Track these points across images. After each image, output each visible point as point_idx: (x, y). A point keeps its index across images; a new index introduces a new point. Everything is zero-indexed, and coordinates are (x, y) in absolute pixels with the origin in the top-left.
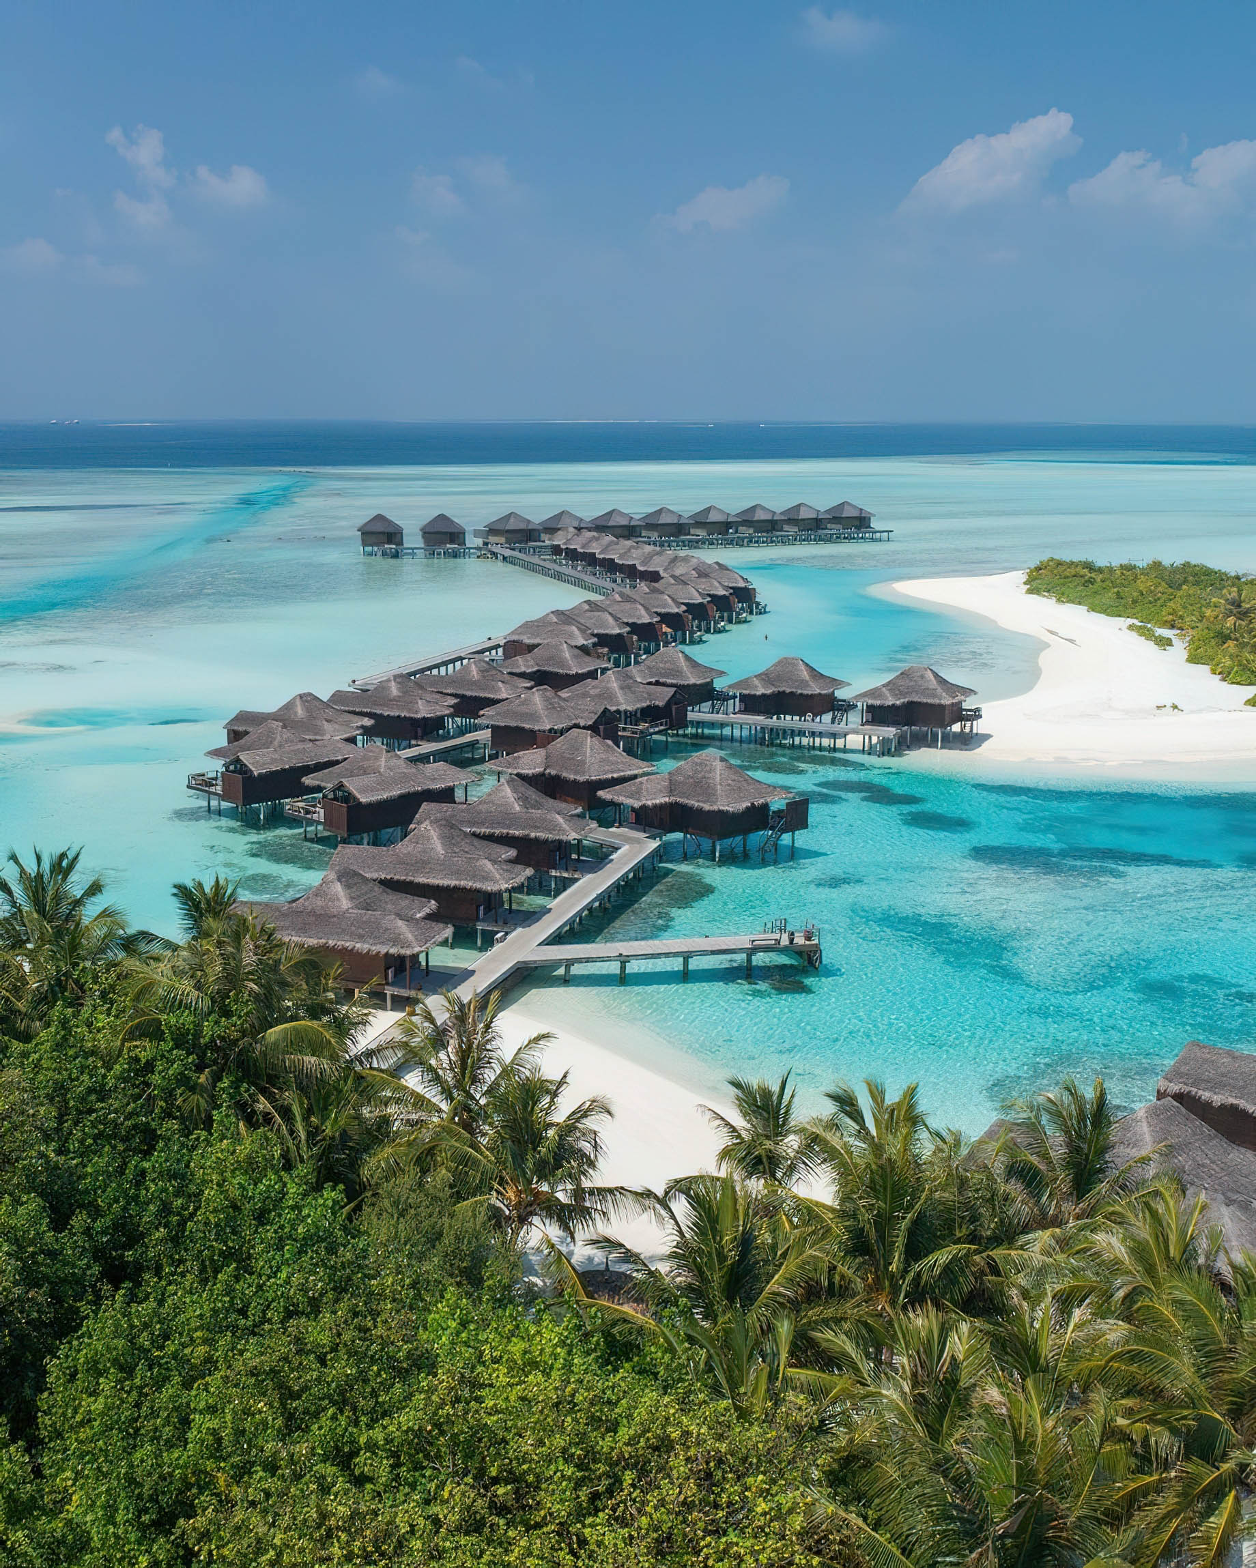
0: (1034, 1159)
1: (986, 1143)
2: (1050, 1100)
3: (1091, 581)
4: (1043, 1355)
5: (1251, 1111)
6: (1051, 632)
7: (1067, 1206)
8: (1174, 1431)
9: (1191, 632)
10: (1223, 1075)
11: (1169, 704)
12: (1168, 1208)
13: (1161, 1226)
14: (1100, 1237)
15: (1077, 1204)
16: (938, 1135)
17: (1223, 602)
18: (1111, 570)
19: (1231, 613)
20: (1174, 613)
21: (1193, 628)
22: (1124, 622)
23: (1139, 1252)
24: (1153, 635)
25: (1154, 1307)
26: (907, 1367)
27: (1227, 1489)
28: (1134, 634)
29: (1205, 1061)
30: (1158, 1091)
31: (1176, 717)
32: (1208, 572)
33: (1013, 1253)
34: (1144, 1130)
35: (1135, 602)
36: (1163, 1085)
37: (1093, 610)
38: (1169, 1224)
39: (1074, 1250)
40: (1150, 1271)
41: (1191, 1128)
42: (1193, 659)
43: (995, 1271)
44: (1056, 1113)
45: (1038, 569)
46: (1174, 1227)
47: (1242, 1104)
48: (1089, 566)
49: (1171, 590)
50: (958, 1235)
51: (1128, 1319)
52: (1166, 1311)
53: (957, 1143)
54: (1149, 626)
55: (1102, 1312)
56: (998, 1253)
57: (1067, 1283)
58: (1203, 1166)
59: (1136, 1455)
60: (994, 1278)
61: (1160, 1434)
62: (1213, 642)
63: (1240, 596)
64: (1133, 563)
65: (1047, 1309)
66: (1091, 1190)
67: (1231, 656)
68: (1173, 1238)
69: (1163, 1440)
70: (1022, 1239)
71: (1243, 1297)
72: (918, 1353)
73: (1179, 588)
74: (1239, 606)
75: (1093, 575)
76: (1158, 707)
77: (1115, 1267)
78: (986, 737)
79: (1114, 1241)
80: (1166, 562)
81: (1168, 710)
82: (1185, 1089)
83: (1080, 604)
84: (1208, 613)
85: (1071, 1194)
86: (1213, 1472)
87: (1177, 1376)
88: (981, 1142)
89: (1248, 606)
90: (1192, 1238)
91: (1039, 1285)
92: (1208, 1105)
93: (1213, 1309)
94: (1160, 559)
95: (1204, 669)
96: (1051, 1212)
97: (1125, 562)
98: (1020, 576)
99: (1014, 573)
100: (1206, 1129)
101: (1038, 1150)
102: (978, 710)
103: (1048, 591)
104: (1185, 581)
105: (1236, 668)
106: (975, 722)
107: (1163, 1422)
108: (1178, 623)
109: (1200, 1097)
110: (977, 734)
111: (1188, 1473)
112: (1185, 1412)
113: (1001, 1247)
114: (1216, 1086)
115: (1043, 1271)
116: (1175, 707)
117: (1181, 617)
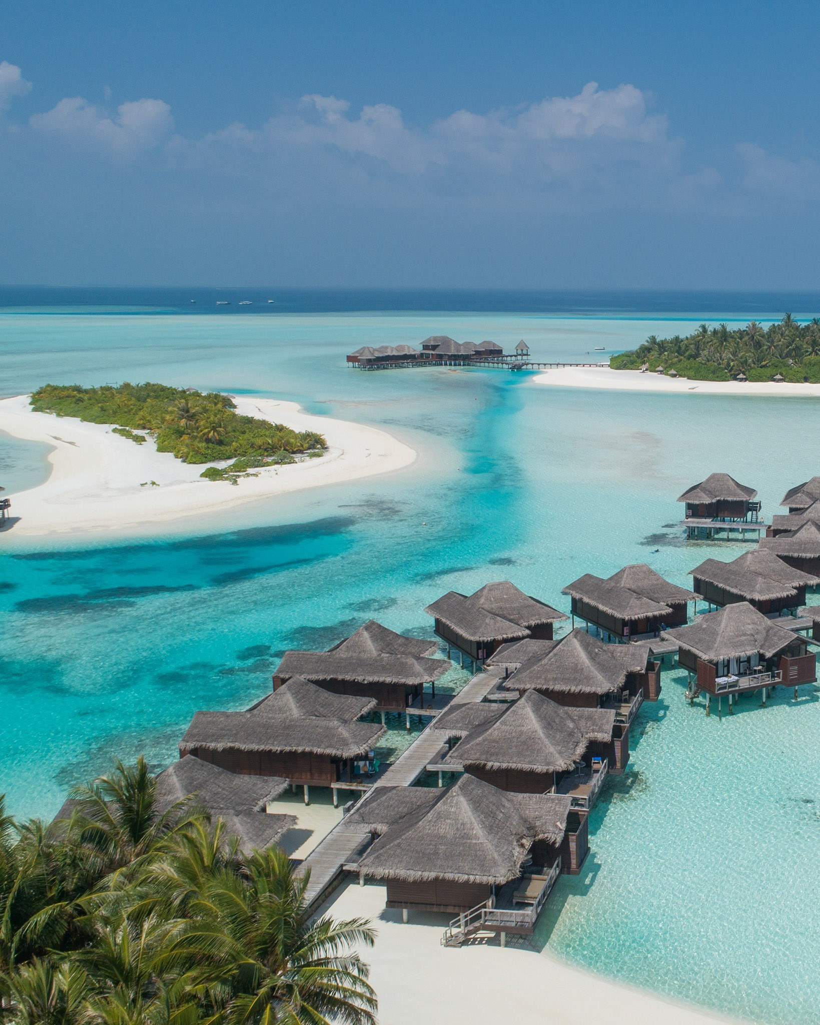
0: (99, 825)
1: (61, 822)
2: (104, 781)
3: (80, 400)
4: (127, 961)
5: (243, 748)
6: (56, 438)
7: (129, 849)
8: (224, 982)
9: (157, 431)
10: (222, 729)
11: (149, 482)
12: (200, 832)
13: (196, 846)
14: (155, 867)
15: (136, 847)
16: (24, 827)
17: (177, 410)
18: (94, 391)
19: (182, 417)
20: (143, 418)
21: (158, 428)
22: (109, 427)
23: (184, 868)
24: (131, 435)
25: (200, 903)
26: (24, 1010)
27: (265, 1005)
28: (117, 435)
29: (209, 723)
30: (180, 750)
31: (155, 490)
32: (163, 389)
33: (93, 896)
34: (175, 780)
35: (115, 413)
36: (183, 745)
37: (84, 420)
38: (201, 844)
39: (139, 881)
40: (193, 878)
41: (205, 771)
42: (161, 449)
43: (81, 912)
44: (110, 788)
45: (39, 393)
46: (204, 844)
47: (237, 745)
48: (78, 389)
49: (138, 403)
50: (50, 895)
51: (184, 916)
52: (208, 903)
53: (39, 829)
54: (127, 428)
55: (165, 916)
56: (82, 901)
57: (136, 905)
58: (218, 793)
59: (202, 1006)
60: (82, 918)
61: (214, 988)
62: (173, 437)
63: (187, 404)
64: (110, 385)
65: (125, 928)
66: (144, 834)
67: (187, 445)
68: (205, 852)
69: (218, 990)
70: (100, 883)
71: (256, 879)
72: (30, 997)
73: (145, 401)
74: (188, 411)
75: (81, 395)
76: (142, 485)
77: (169, 885)
78: (16, 520)
79: (166, 866)
80: (133, 384)
81: (149, 486)
82: (198, 744)
83: (74, 416)
84: (168, 417)
85: (131, 841)
86: (254, 999)
87: (222, 944)
88: (56, 823)
89: (194, 411)
90: (218, 849)
91: (116, 912)
92: (215, 751)
93: (237, 892)
94: (129, 382)
95: (170, 456)
96: (118, 857)
97: (104, 385)
98: (26, 399)
99: (20, 397)
100: (216, 769)
101: (100, 818)
102: (7, 501)
103: (49, 409)
104: (148, 396)
105: (191, 454)
106: (6, 510)
107: (217, 978)
108: (148, 425)
109: (209, 747)
110: (9, 518)
111: (238, 1006)
112: (230, 966)
113: (85, 895)
114: (217, 738)
115: (117, 902)
116: (153, 483)
117: (149, 421)
